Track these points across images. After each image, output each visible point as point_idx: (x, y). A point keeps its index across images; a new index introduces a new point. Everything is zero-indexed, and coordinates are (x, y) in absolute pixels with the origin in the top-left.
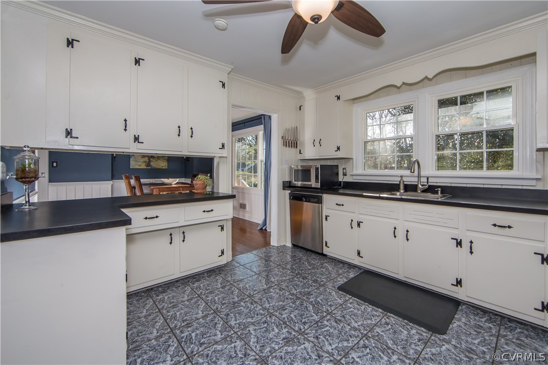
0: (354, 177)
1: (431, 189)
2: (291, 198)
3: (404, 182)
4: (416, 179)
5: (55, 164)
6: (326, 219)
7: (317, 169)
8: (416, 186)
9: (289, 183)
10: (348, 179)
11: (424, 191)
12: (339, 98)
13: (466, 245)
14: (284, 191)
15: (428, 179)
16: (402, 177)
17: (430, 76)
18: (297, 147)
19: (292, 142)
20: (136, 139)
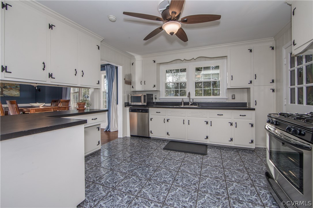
0: (161, 100)
1: (194, 104)
2: (131, 111)
3: (183, 101)
4: (188, 100)
6: (151, 120)
7: (145, 96)
8: (189, 103)
9: (127, 103)
10: (157, 101)
11: (191, 105)
12: (155, 62)
13: (209, 123)
14: (125, 108)
15: (193, 99)
16: (183, 99)
17: (195, 58)
18: (131, 85)
19: (128, 82)
20: (50, 76)
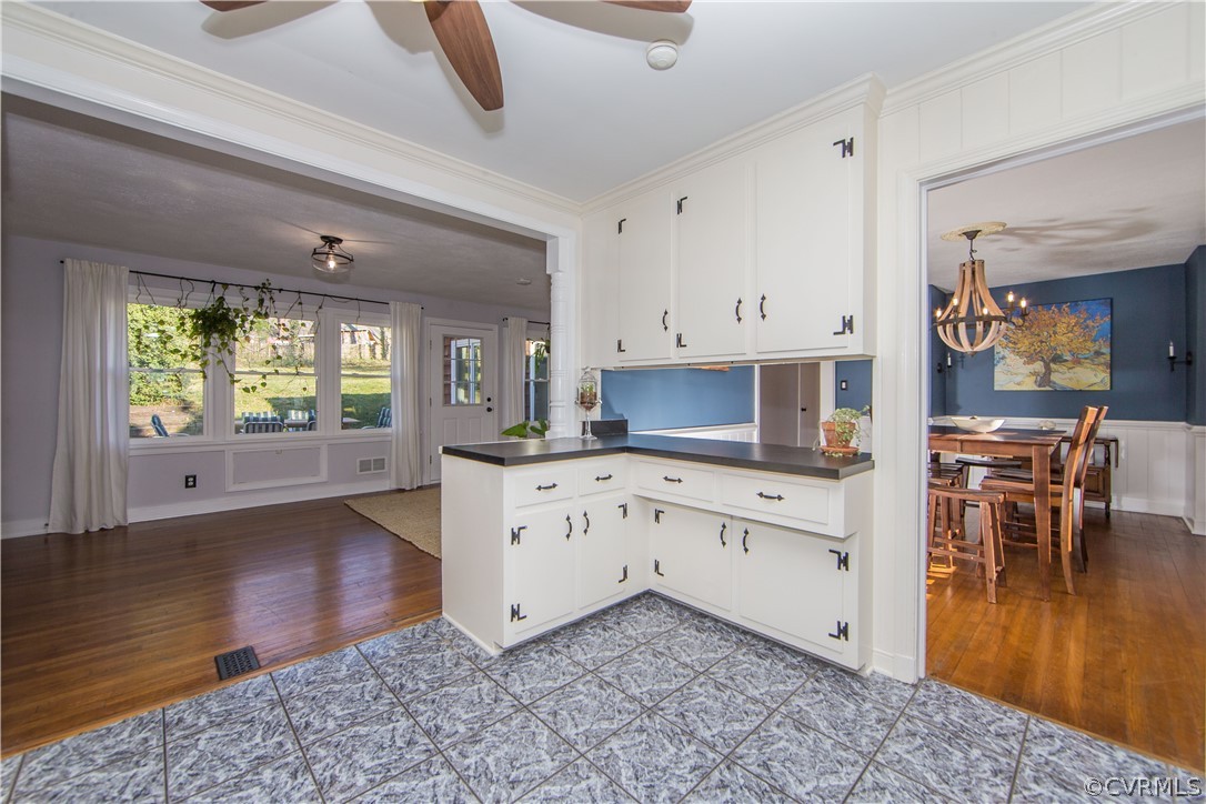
5: (844, 385)
